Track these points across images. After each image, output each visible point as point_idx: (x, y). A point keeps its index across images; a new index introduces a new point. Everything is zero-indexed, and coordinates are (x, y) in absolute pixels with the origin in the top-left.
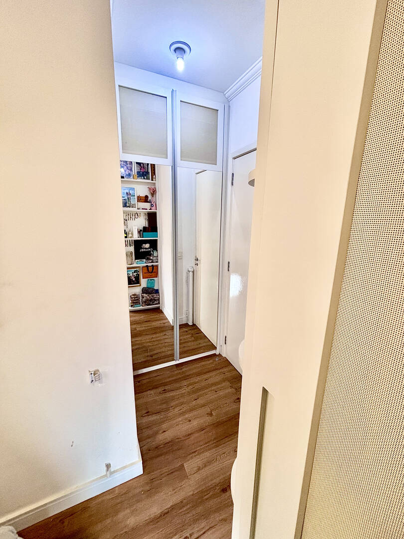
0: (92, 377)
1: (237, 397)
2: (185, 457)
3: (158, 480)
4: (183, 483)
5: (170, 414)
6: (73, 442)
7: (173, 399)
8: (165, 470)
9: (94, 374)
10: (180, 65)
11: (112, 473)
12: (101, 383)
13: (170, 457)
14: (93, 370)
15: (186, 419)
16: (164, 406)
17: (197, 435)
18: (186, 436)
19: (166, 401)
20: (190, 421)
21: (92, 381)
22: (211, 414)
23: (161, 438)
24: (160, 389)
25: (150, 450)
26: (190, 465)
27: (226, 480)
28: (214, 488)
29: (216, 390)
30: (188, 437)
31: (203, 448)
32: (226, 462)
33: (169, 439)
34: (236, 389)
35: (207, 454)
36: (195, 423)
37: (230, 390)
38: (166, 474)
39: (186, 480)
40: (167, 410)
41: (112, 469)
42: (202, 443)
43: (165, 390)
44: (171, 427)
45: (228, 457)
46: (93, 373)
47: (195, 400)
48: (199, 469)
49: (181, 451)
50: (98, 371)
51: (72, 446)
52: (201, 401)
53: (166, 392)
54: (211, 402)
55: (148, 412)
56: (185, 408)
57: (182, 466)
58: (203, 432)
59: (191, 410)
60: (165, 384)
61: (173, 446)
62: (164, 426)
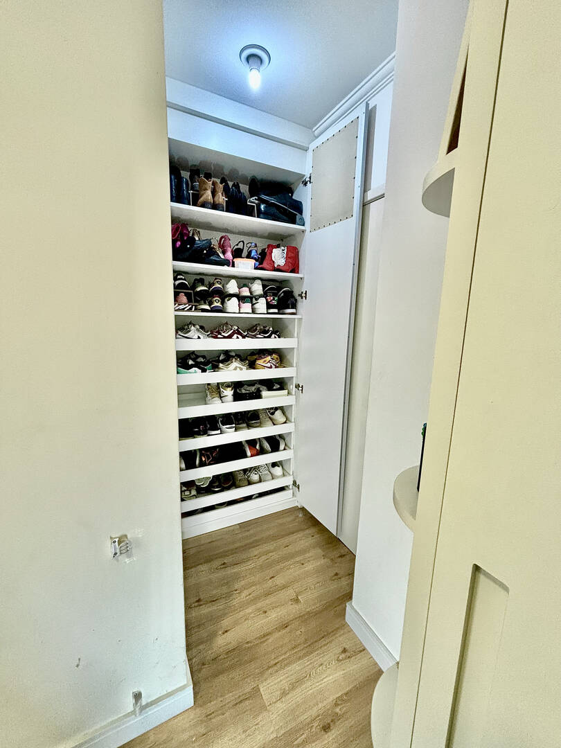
0: (115, 546)
1: (335, 572)
2: (262, 673)
3: (218, 715)
4: (260, 718)
5: (235, 602)
6: (79, 659)
7: (237, 577)
8: (229, 697)
9: (120, 542)
10: (254, 80)
11: (143, 708)
12: (129, 557)
13: (236, 674)
14: (116, 535)
15: (259, 610)
16: (225, 590)
17: (277, 635)
18: (259, 638)
19: (227, 582)
20: (266, 612)
21: (115, 554)
22: (297, 601)
23: (222, 642)
24: (217, 563)
25: (204, 664)
26: (269, 687)
27: (328, 710)
28: (309, 725)
29: (302, 562)
30: (264, 639)
31: (289, 657)
32: (325, 680)
33: (233, 644)
34: (332, 559)
35: (296, 667)
36: (273, 616)
37: (322, 561)
38: (230, 705)
39: (265, 714)
40: (229, 595)
41: (144, 701)
42: (285, 649)
43: (224, 564)
44: (236, 623)
45: (328, 671)
46: (117, 540)
47: (270, 579)
48: (284, 693)
49: (253, 665)
50: (126, 536)
51: (78, 666)
52: (279, 580)
53: (226, 567)
54: (295, 580)
55: (199, 601)
56: (257, 590)
57: (256, 690)
58: (288, 629)
59: (268, 594)
60: (224, 554)
61: (241, 655)
62: (225, 623)
